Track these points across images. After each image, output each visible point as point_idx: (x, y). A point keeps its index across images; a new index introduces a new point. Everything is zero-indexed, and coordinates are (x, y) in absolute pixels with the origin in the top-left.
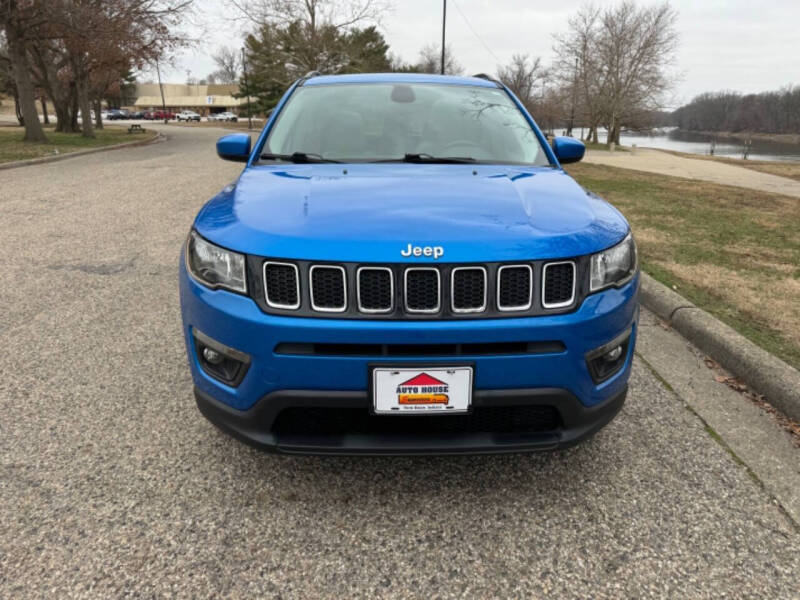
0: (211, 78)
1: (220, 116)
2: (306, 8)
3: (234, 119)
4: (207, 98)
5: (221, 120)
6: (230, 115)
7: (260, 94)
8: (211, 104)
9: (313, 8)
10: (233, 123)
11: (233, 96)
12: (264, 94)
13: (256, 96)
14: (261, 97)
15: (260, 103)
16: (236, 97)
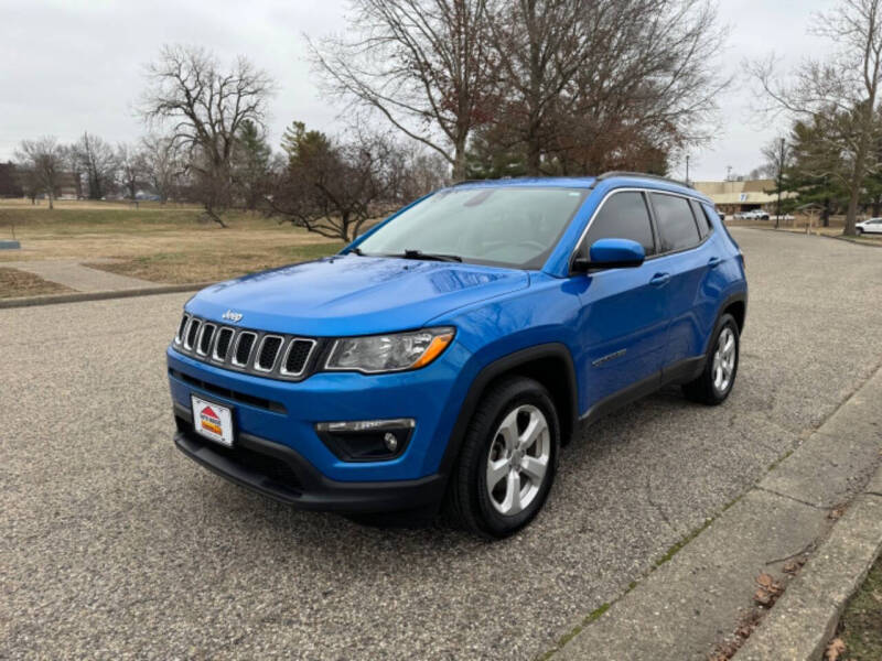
0: (755, 174)
1: (751, 214)
2: (863, 85)
3: (766, 218)
4: (740, 195)
5: (749, 218)
6: (761, 213)
7: (801, 189)
8: (744, 201)
9: (874, 85)
10: (764, 222)
11: (765, 192)
12: (806, 188)
13: (795, 190)
14: (800, 192)
15: (798, 198)
16: (770, 193)
